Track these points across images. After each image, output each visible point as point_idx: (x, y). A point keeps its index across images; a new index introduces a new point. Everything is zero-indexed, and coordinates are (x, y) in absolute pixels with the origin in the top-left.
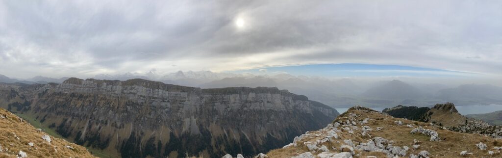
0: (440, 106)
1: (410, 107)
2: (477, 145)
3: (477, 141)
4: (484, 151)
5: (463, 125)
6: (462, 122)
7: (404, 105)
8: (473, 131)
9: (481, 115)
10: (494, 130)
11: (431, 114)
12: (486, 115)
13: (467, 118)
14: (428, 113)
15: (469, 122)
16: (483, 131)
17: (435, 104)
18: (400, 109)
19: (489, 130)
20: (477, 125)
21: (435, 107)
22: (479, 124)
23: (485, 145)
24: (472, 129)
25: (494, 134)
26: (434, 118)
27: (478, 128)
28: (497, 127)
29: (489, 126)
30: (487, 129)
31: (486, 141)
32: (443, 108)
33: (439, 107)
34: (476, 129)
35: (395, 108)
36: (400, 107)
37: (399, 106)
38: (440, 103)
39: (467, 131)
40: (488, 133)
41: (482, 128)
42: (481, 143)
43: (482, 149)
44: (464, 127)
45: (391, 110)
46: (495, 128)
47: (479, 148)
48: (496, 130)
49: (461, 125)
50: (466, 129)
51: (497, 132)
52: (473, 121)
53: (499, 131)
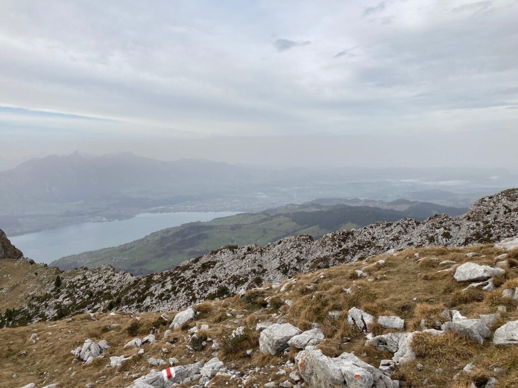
2: (75, 352)
3: (78, 337)
4: (98, 364)
5: (47, 297)
6: (44, 286)
8: (83, 305)
9: (111, 252)
10: (147, 288)
12: (123, 249)
13: (58, 271)
15: (66, 281)
16: (115, 299)
19: (133, 290)
20: (97, 283)
22: (101, 282)
23: (103, 343)
24: (78, 302)
25: (148, 301)
27: (100, 293)
28: (155, 278)
29: (134, 278)
30: (127, 289)
31: (105, 330)
34: (94, 297)
39: (62, 314)
40: (132, 301)
41: (114, 292)
42: (88, 342)
43: (90, 360)
44: (51, 303)
46: (149, 281)
47: (80, 359)
48: (152, 289)
49: (38, 299)
50: (58, 306)
51: (157, 293)
52: (80, 277)
53: (163, 286)
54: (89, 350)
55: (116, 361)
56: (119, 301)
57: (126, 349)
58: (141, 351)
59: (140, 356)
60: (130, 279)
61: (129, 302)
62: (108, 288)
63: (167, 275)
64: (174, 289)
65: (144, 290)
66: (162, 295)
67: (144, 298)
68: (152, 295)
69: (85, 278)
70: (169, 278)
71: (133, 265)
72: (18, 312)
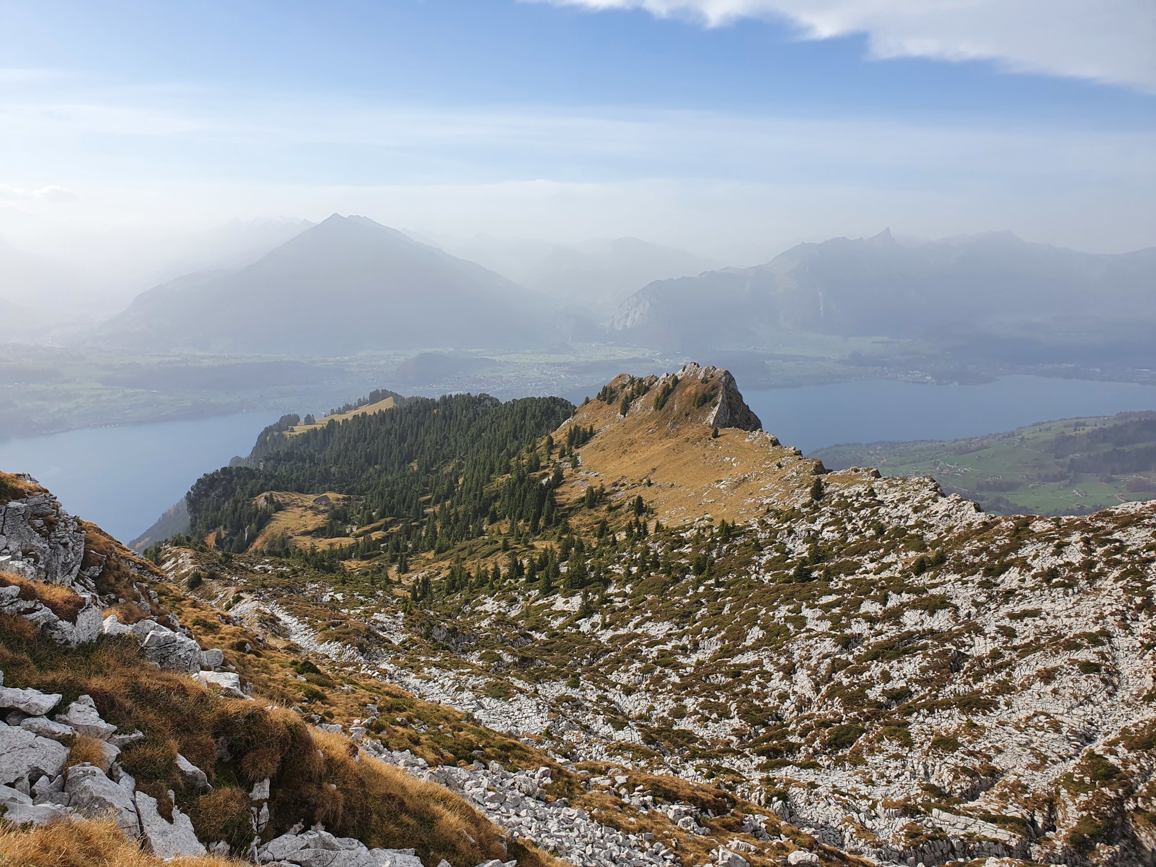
0: (642, 388)
6: (789, 492)
8: (860, 550)
10: (1015, 546)
11: (580, 437)
13: (820, 468)
14: (560, 435)
15: (834, 488)
16: (931, 554)
17: (607, 379)
19: (977, 544)
21: (608, 395)
22: (906, 509)
24: (852, 539)
25: (1010, 579)
27: (900, 532)
28: (1038, 526)
29: (981, 517)
30: (962, 539)
32: (661, 403)
33: (632, 397)
34: (885, 538)
36: (386, 405)
37: (376, 397)
38: (642, 373)
40: (972, 569)
41: (931, 536)
46: (1021, 533)
48: (1027, 551)
51: (1038, 565)
52: (861, 489)
53: (1059, 551)
56: (940, 561)
61: (963, 568)
62: (919, 525)
63: (1071, 527)
64: (1088, 565)
65: (1005, 550)
66: (1052, 573)
67: (1004, 568)
68: (1024, 565)
69: (872, 493)
70: (1076, 537)
71: (980, 488)
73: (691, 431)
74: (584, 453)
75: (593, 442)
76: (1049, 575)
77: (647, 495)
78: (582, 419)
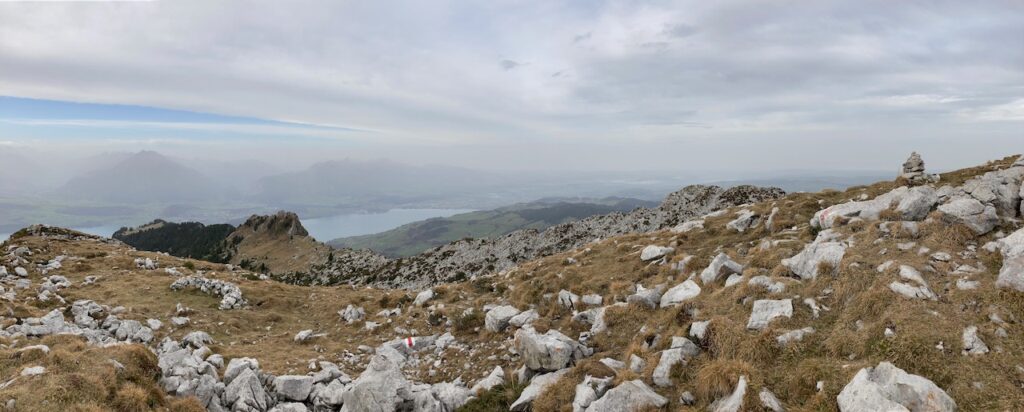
0: (262, 220)
1: (183, 225)
2: (341, 312)
3: (343, 302)
4: (357, 325)
5: (323, 267)
6: (320, 259)
7: (168, 220)
8: (348, 278)
9: (370, 238)
10: (398, 269)
11: (237, 240)
12: (379, 237)
13: (331, 249)
14: (229, 239)
15: (336, 257)
16: (372, 276)
17: (249, 215)
18: (159, 230)
19: (386, 270)
20: (358, 263)
21: (249, 223)
22: (362, 261)
23: (361, 310)
24: (344, 274)
25: (398, 280)
26: (244, 252)
27: (361, 269)
28: (404, 262)
29: (387, 261)
30: (381, 269)
31: (363, 300)
32: (270, 227)
33: (258, 225)
34: (356, 272)
35: (147, 228)
36: (160, 225)
37: (156, 221)
38: (261, 214)
39: (333, 282)
40: (385, 279)
41: (371, 270)
42: (350, 307)
43: (351, 321)
44: (326, 271)
45: (136, 231)
46: (399, 264)
47: (344, 319)
48: (401, 270)
49: (317, 267)
50: (330, 275)
51: (405, 274)
52: (346, 255)
53: (410, 269)
54: (350, 313)
55: (370, 325)
56: (375, 278)
57: (379, 317)
58: (390, 321)
59: (388, 325)
60: (385, 261)
61: (383, 279)
62: (367, 266)
63: (414, 260)
64: (419, 271)
65: (395, 271)
66: (409, 276)
67: (395, 277)
68: (401, 275)
69: (350, 256)
70: (415, 263)
71: (386, 250)
72: (303, 275)
73: (281, 237)
74: (238, 246)
75: (243, 242)
76: (408, 277)
77: (266, 263)
78: (238, 233)
